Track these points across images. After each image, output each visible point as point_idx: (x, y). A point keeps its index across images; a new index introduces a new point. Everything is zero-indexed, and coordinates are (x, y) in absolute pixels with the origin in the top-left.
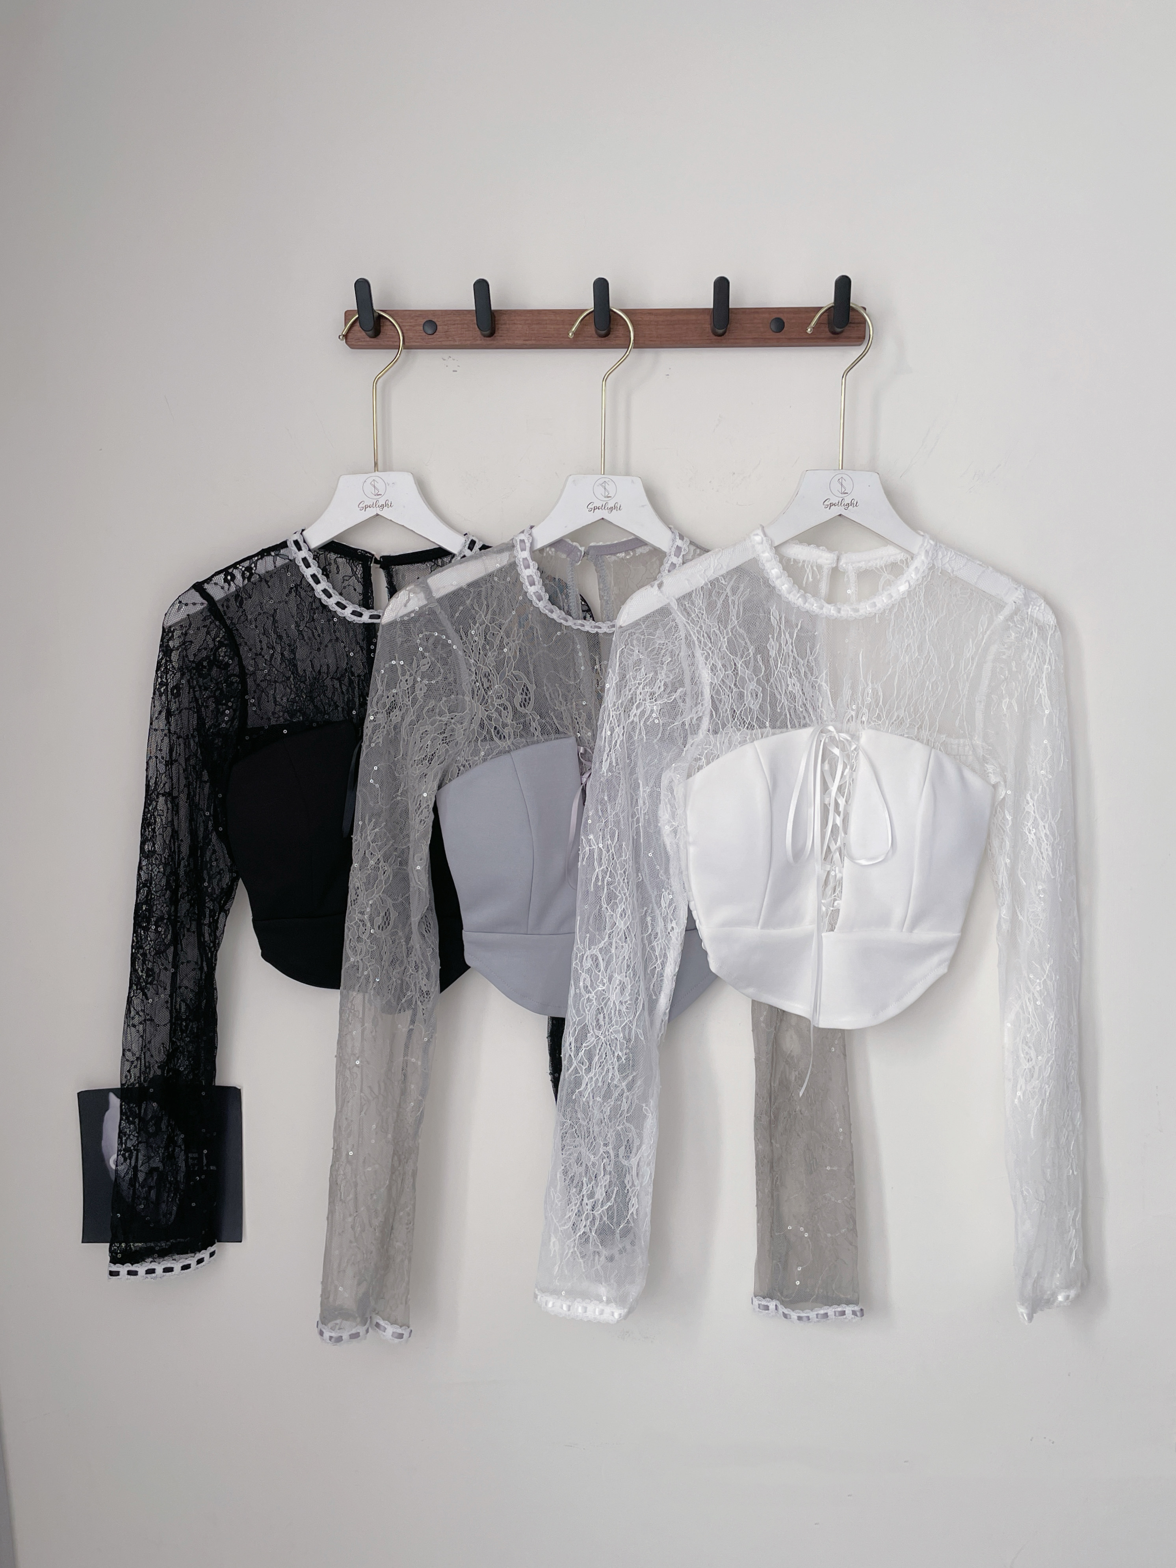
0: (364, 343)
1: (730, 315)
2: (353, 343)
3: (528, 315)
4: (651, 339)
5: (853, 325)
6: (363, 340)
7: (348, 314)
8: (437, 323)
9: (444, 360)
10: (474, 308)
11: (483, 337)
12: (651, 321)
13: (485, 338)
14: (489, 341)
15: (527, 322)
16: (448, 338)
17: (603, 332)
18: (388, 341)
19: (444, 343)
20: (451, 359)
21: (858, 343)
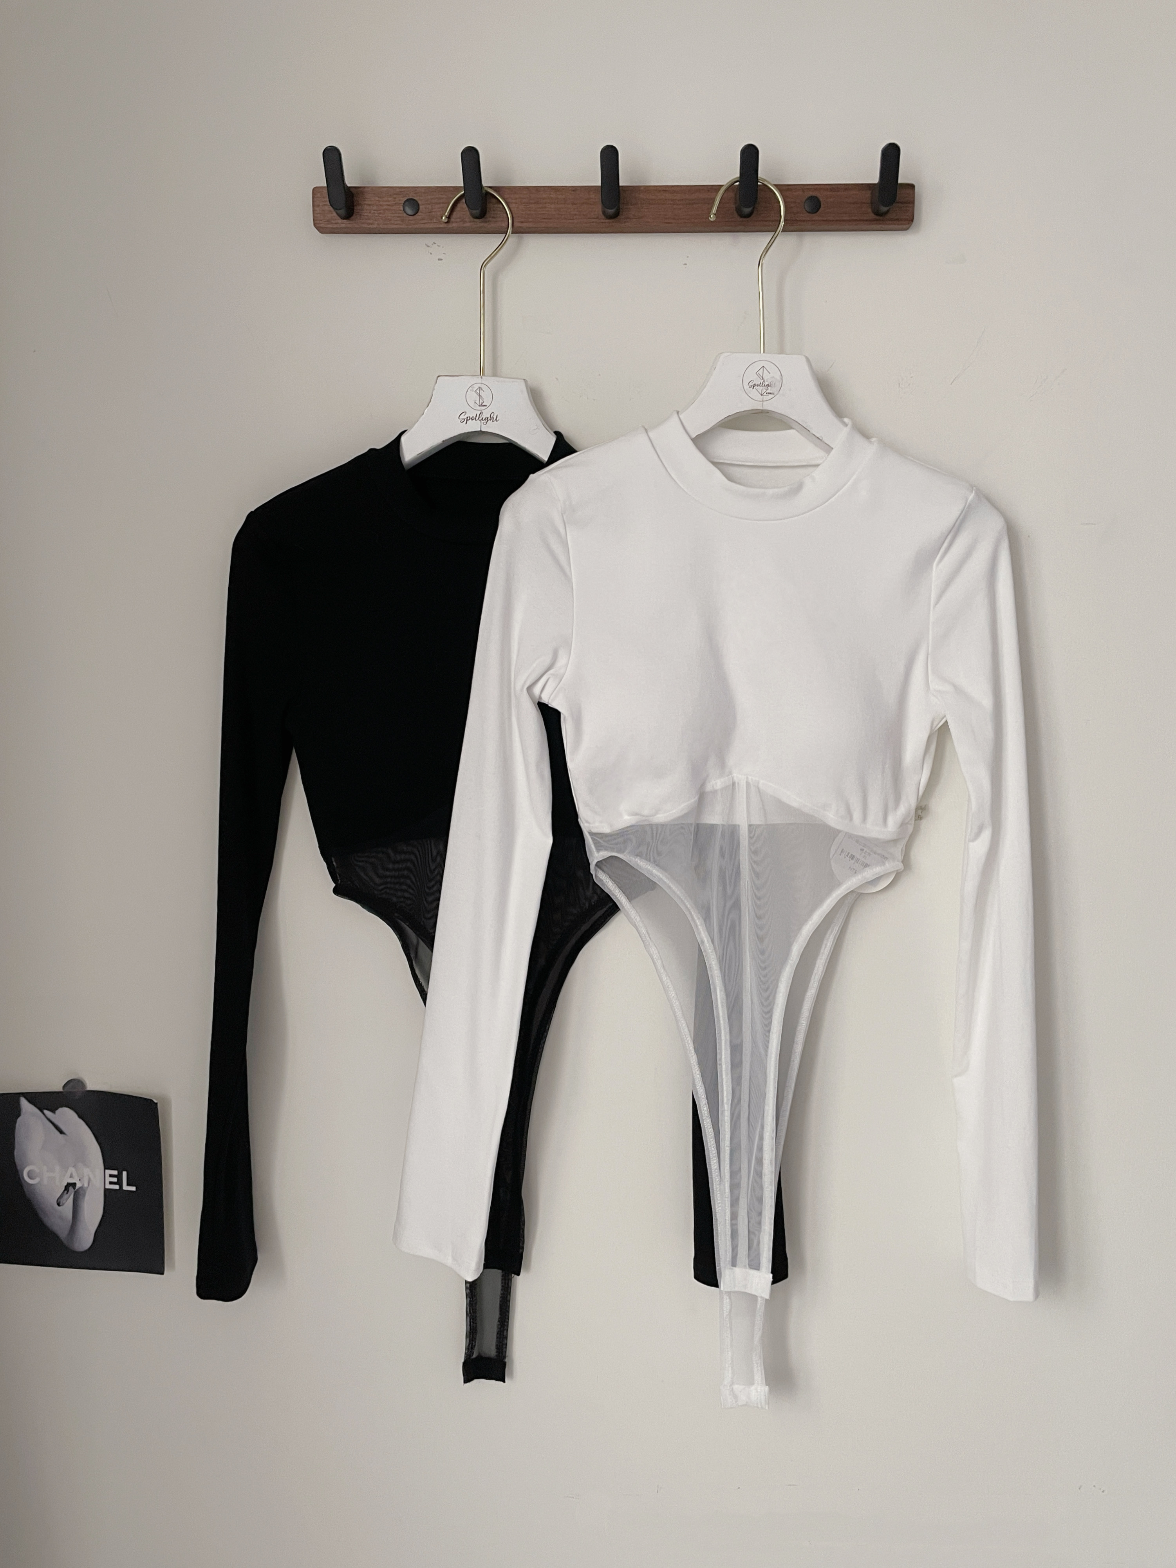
0: (335, 226)
1: (759, 192)
2: (322, 225)
3: (525, 192)
4: (667, 221)
5: (900, 205)
6: (333, 221)
7: (315, 191)
8: (420, 203)
9: (429, 246)
10: (463, 185)
11: (472, 219)
12: (666, 200)
13: (476, 220)
14: (479, 223)
15: (524, 200)
16: (431, 219)
17: (611, 211)
18: (363, 223)
19: (427, 226)
20: (436, 245)
21: (905, 227)
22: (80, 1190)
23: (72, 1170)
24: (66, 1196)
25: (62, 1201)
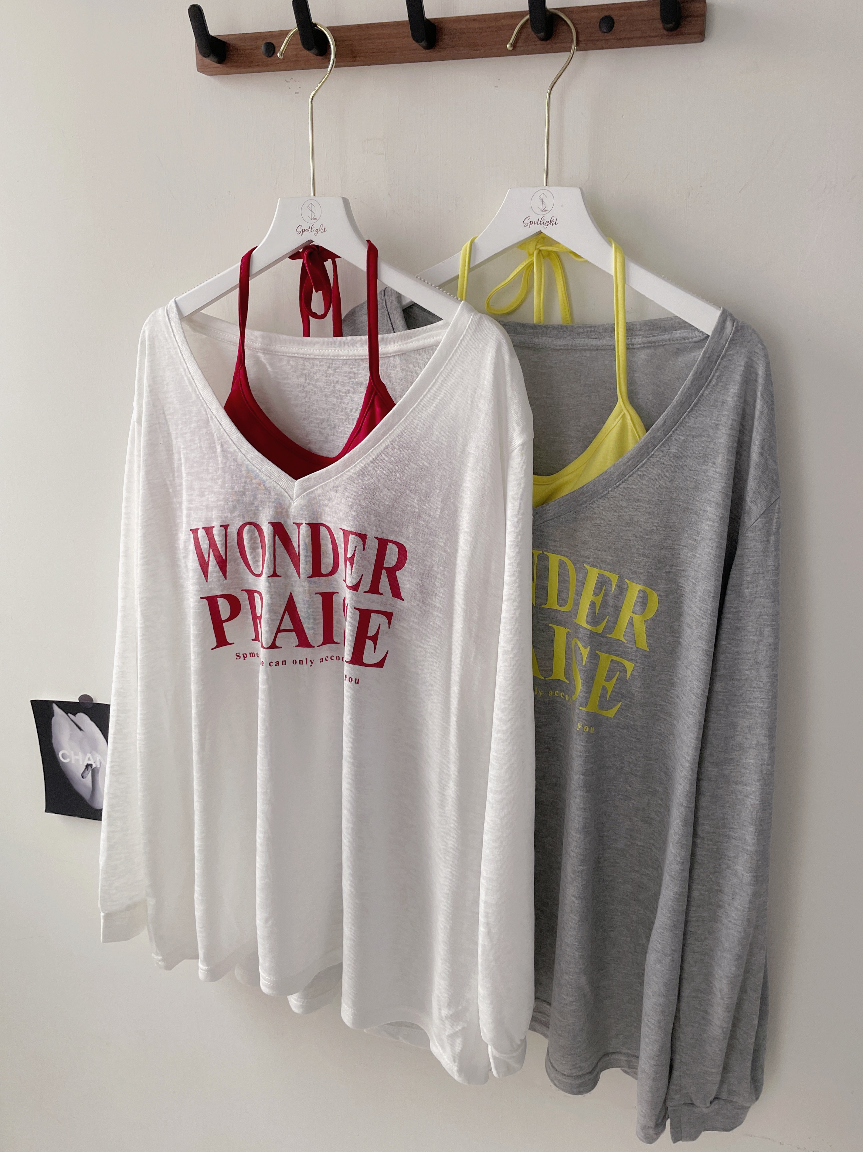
0: (214, 70)
1: (549, 17)
2: (205, 70)
4: (476, 48)
6: (212, 66)
8: (274, 44)
9: (288, 83)
12: (475, 28)
14: (320, 60)
15: (357, 37)
18: (236, 65)
19: (284, 65)
20: (293, 80)
21: (697, 39)
22: (96, 770)
23: (89, 755)
24: (87, 772)
25: (85, 775)
